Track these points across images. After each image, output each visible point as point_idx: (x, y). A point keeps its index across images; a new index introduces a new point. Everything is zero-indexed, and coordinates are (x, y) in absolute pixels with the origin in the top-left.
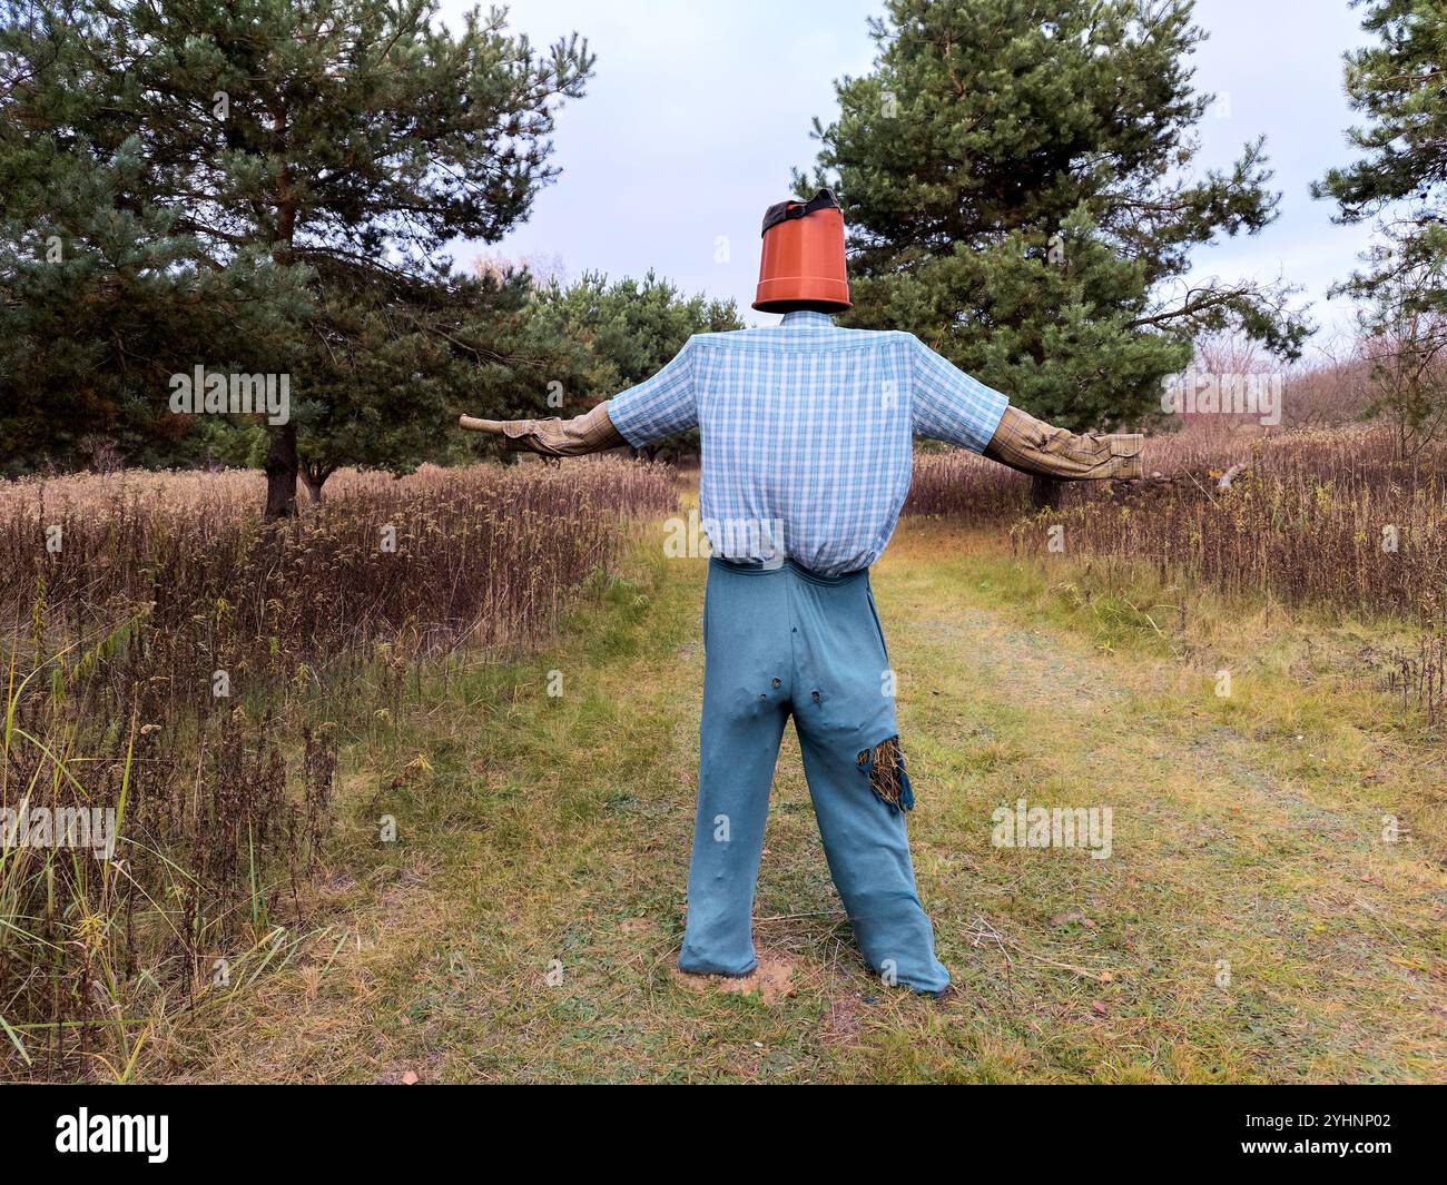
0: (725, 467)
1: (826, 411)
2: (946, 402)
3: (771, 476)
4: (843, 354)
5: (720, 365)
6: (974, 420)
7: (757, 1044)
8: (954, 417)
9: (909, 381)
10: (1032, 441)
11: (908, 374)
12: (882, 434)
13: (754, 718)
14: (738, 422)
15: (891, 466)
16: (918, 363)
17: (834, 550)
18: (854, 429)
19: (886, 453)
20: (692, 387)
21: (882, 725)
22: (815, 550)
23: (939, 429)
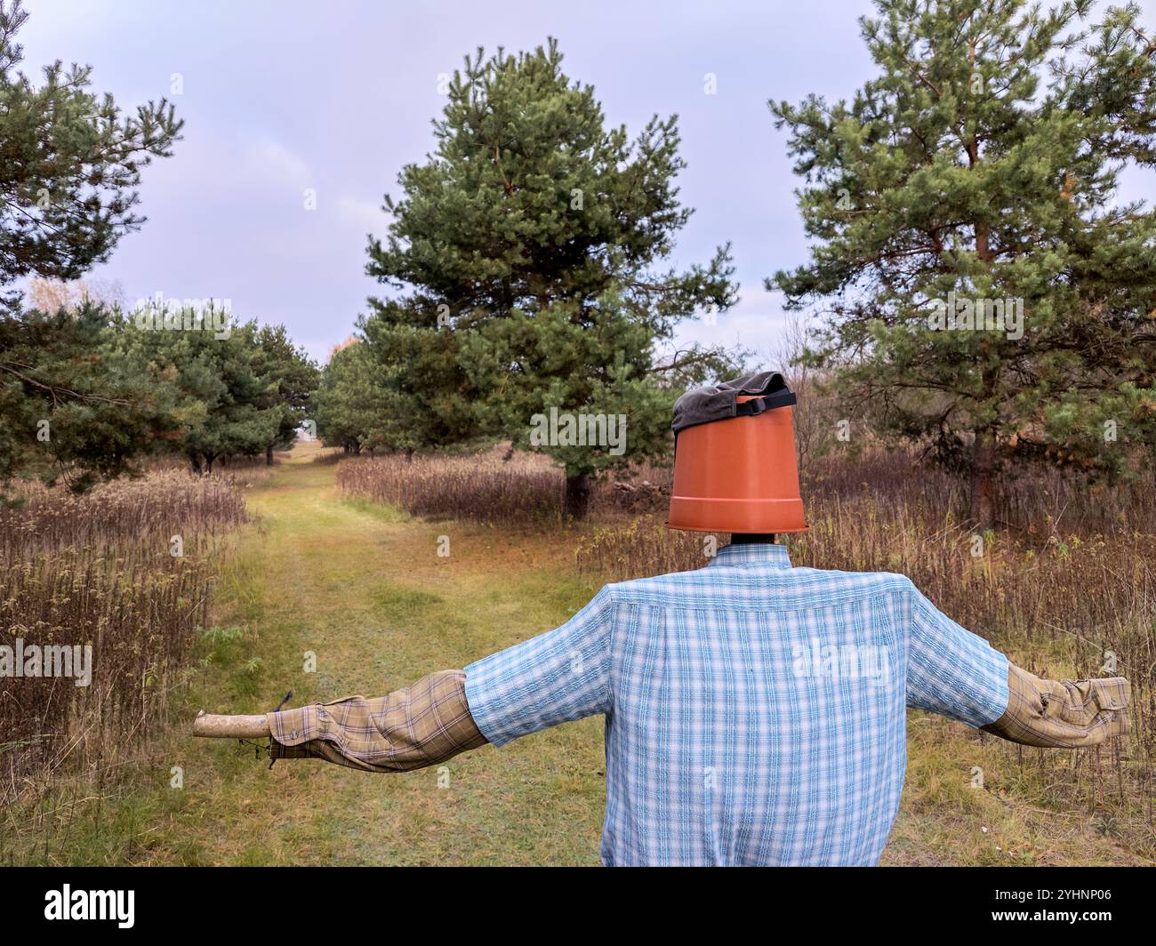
9: (907, 642)
10: (1034, 706)
11: (907, 633)
20: (607, 664)
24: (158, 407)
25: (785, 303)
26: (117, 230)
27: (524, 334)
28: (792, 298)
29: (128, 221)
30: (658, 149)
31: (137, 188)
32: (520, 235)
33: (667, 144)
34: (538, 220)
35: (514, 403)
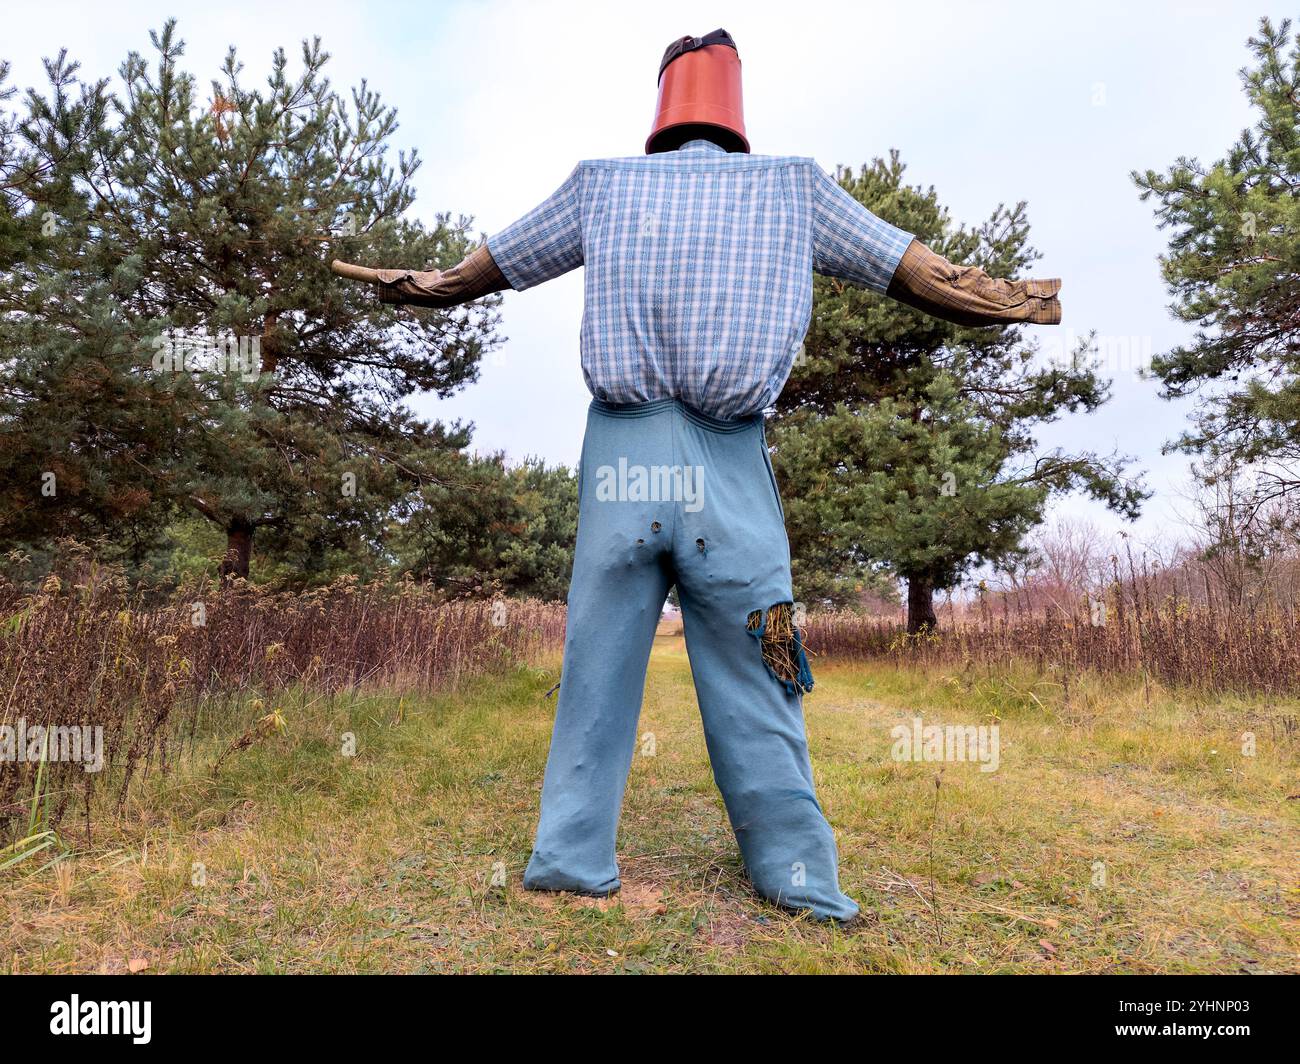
0: (609, 286)
1: (720, 224)
2: (849, 227)
3: (658, 291)
4: (740, 174)
5: (609, 185)
6: (879, 245)
7: (611, 952)
8: (857, 242)
9: (809, 205)
10: (942, 273)
11: (809, 197)
12: (781, 253)
13: (629, 567)
14: (625, 236)
15: (790, 290)
16: (818, 186)
17: (726, 378)
18: (750, 245)
19: (785, 275)
20: (577, 213)
21: (777, 586)
22: (705, 377)
23: (841, 260)
24: (502, 491)
25: (1164, 390)
26: (484, 349)
27: (848, 430)
28: (1172, 385)
29: (493, 341)
30: (1004, 239)
31: (499, 309)
32: (847, 332)
33: (1014, 232)
34: (865, 316)
35: (834, 499)
